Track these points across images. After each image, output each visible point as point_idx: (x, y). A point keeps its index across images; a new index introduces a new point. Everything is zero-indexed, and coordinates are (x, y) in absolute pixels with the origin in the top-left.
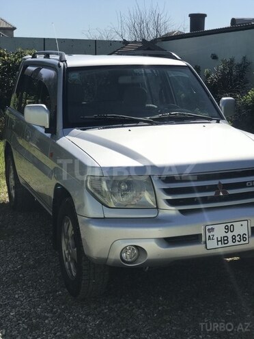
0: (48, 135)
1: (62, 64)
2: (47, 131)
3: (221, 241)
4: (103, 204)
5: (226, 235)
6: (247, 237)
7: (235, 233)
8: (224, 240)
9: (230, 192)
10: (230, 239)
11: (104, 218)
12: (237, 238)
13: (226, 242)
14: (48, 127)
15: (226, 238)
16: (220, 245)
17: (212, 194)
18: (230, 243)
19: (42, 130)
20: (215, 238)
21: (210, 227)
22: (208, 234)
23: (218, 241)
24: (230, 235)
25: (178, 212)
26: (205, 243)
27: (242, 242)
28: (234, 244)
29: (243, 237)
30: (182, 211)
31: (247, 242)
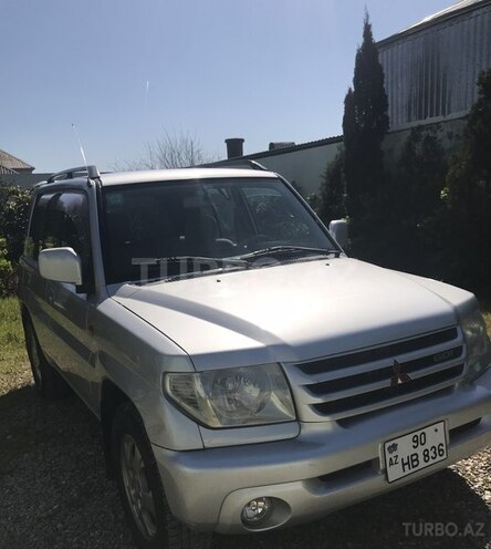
0: (83, 296)
1: (93, 182)
2: (79, 289)
3: (408, 463)
4: (200, 423)
5: (415, 451)
6: (444, 448)
7: (428, 446)
8: (412, 461)
9: (413, 376)
10: (421, 458)
11: (205, 449)
12: (431, 454)
13: (415, 463)
14: (80, 283)
15: (415, 457)
16: (408, 471)
17: (386, 383)
18: (422, 464)
19: (72, 289)
20: (399, 460)
21: (390, 444)
22: (388, 456)
23: (404, 465)
24: (420, 450)
25: (336, 425)
26: (385, 471)
27: (439, 458)
28: (427, 464)
29: (438, 450)
30: (341, 422)
31: (445, 456)
